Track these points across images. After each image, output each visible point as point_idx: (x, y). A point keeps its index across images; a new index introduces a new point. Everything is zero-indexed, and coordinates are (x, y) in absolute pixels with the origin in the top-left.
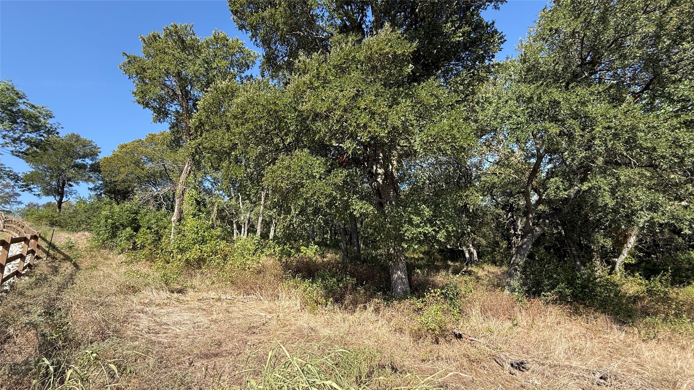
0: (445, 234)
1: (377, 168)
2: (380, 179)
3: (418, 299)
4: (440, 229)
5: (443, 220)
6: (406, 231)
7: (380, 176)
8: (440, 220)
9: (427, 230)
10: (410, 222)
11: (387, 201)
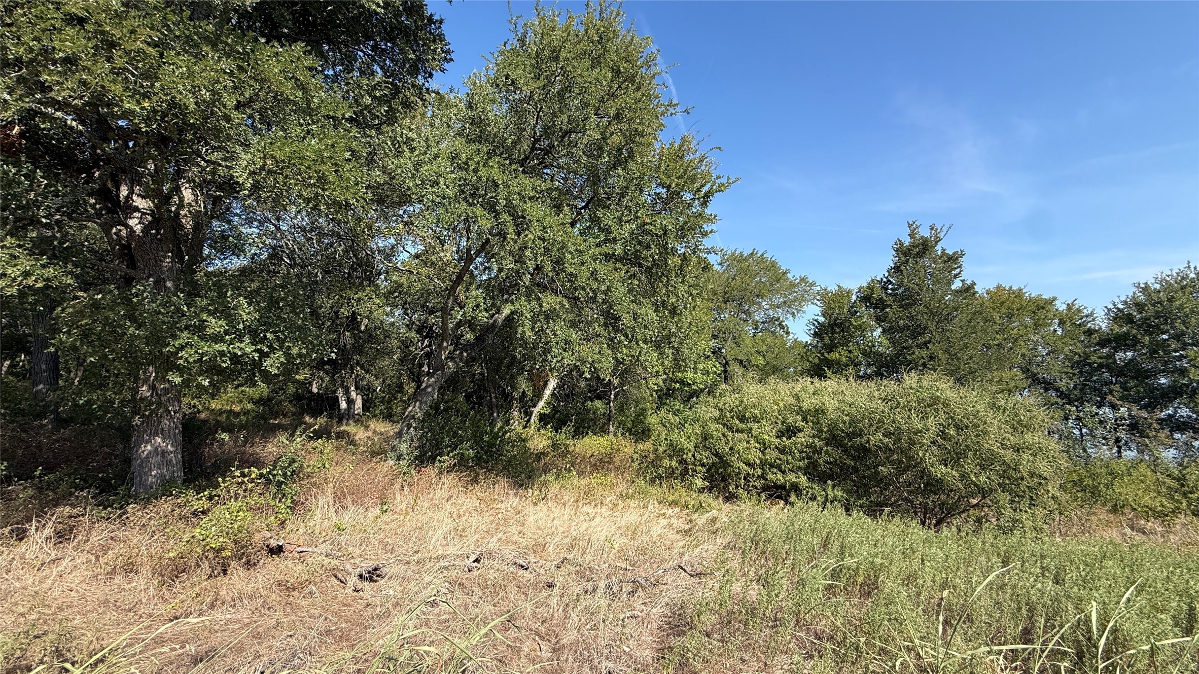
0: (282, 359)
2: (136, 221)
3: (198, 494)
4: (272, 349)
5: (282, 332)
6: (182, 348)
7: (139, 215)
8: (275, 332)
9: (241, 349)
10: (199, 329)
11: (149, 276)
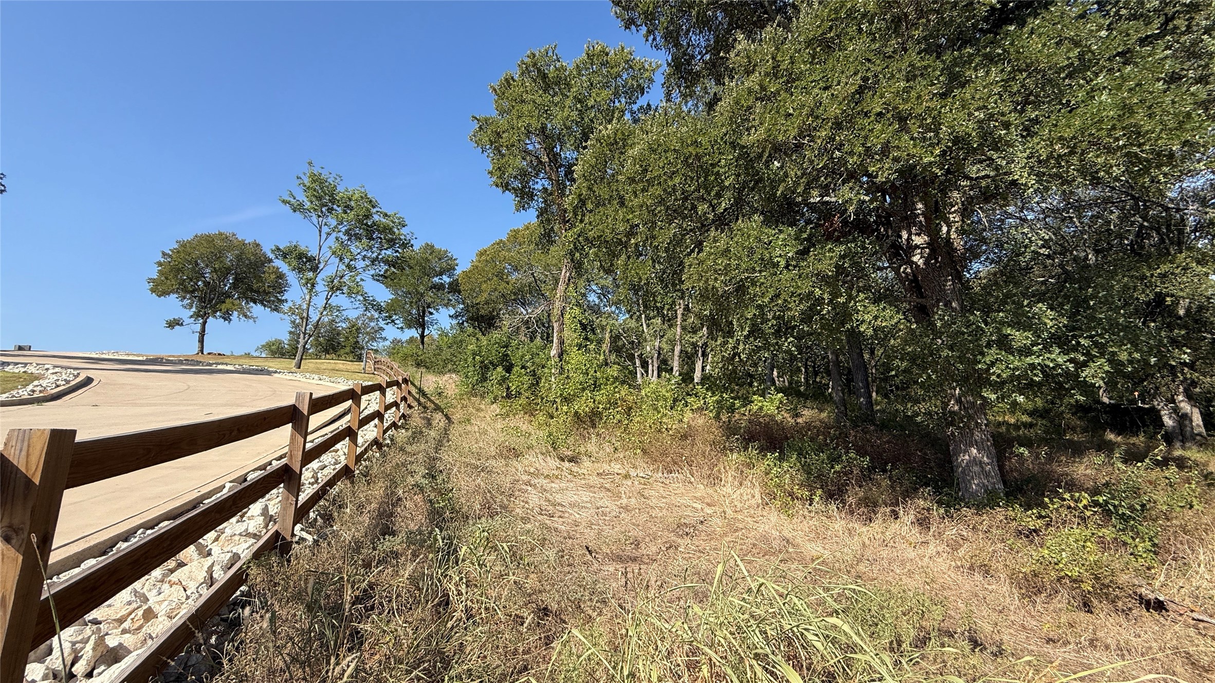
0: (1107, 368)
1: (910, 234)
2: (918, 256)
4: (1091, 358)
7: (919, 251)
8: (1092, 337)
11: (938, 301)
